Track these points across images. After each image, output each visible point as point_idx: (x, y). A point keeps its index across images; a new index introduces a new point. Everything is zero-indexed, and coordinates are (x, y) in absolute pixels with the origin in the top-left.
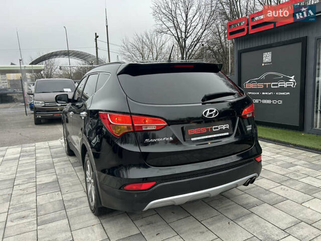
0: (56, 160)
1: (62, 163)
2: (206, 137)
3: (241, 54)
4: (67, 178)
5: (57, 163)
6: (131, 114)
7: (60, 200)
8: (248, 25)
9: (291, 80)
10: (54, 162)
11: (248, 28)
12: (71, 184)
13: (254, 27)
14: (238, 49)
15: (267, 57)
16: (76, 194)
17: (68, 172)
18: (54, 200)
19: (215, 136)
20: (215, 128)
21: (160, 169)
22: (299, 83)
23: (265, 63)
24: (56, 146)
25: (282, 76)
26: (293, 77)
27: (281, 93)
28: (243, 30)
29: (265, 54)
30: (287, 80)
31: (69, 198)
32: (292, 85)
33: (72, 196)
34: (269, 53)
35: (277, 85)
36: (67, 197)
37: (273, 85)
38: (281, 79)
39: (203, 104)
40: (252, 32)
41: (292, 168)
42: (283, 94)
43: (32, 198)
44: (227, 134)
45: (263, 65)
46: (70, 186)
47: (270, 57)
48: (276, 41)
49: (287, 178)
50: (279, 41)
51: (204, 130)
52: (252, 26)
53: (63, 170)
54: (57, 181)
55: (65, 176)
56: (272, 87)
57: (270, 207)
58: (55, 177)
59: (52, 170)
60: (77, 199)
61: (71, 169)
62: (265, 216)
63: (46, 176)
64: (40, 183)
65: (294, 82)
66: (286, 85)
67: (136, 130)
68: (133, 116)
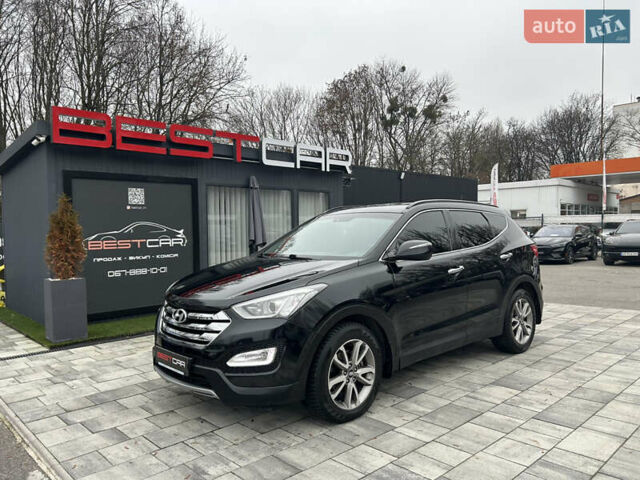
3: (70, 178)
9: (179, 236)
14: (61, 168)
15: (136, 196)
22: (191, 240)
23: (132, 206)
25: (165, 228)
26: (181, 232)
27: (165, 256)
29: (132, 191)
30: (173, 235)
32: (181, 243)
34: (139, 190)
35: (158, 243)
37: (150, 243)
38: (163, 233)
42: (168, 256)
45: (128, 208)
56: (148, 246)
65: (184, 238)
66: (171, 242)
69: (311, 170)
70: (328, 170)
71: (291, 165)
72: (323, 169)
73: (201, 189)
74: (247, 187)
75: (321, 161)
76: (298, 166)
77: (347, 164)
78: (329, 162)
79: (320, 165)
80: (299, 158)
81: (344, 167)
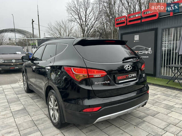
0: (19, 96)
1: (24, 97)
2: (126, 81)
3: (122, 35)
4: (31, 107)
5: (21, 97)
6: (87, 68)
7: (31, 120)
8: (127, 20)
9: (149, 50)
10: (19, 97)
11: (127, 22)
12: (35, 110)
13: (130, 21)
14: (121, 33)
15: (137, 38)
16: (40, 116)
17: (31, 103)
18: (27, 120)
19: (130, 80)
20: (130, 76)
21: (103, 99)
22: (153, 52)
23: (135, 41)
24: (16, 87)
25: (144, 48)
26: (150, 49)
27: (144, 57)
28: (124, 22)
29: (136, 36)
30: (147, 50)
31: (36, 119)
32: (150, 53)
33: (38, 117)
34: (137, 35)
35: (142, 52)
36: (35, 118)
37: (140, 52)
38: (144, 49)
39: (123, 62)
40: (129, 24)
41: (156, 96)
42: (145, 57)
43: (12, 120)
44: (135, 79)
45: (134, 41)
46: (34, 111)
47: (138, 38)
48: (141, 30)
49: (155, 102)
50: (143, 29)
51: (124, 77)
52: (129, 21)
53: (26, 102)
54: (24, 109)
55: (28, 105)
56: (139, 53)
57: (152, 117)
58: (22, 106)
59: (19, 102)
60: (42, 119)
61: (32, 101)
62: (151, 122)
63: (16, 106)
64: (14, 110)
65: (151, 51)
66: (146, 52)
67: (90, 77)
68: (88, 69)
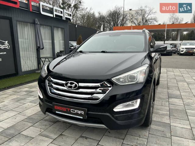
22: (12, 46)
26: (7, 42)
30: (3, 44)
66: (2, 47)
69: (59, 18)
70: (65, 19)
71: (52, 15)
72: (63, 19)
73: (14, 22)
74: (34, 23)
75: (62, 15)
76: (55, 17)
77: (71, 18)
78: (65, 16)
79: (62, 17)
80: (55, 13)
81: (70, 19)
